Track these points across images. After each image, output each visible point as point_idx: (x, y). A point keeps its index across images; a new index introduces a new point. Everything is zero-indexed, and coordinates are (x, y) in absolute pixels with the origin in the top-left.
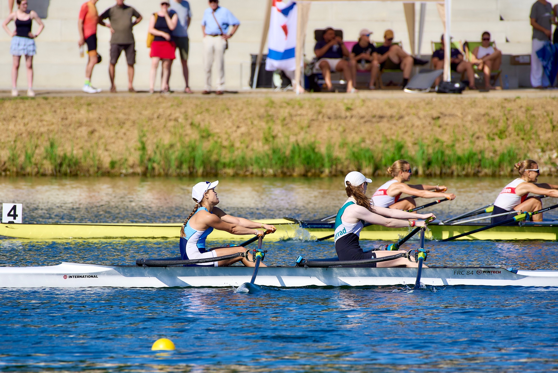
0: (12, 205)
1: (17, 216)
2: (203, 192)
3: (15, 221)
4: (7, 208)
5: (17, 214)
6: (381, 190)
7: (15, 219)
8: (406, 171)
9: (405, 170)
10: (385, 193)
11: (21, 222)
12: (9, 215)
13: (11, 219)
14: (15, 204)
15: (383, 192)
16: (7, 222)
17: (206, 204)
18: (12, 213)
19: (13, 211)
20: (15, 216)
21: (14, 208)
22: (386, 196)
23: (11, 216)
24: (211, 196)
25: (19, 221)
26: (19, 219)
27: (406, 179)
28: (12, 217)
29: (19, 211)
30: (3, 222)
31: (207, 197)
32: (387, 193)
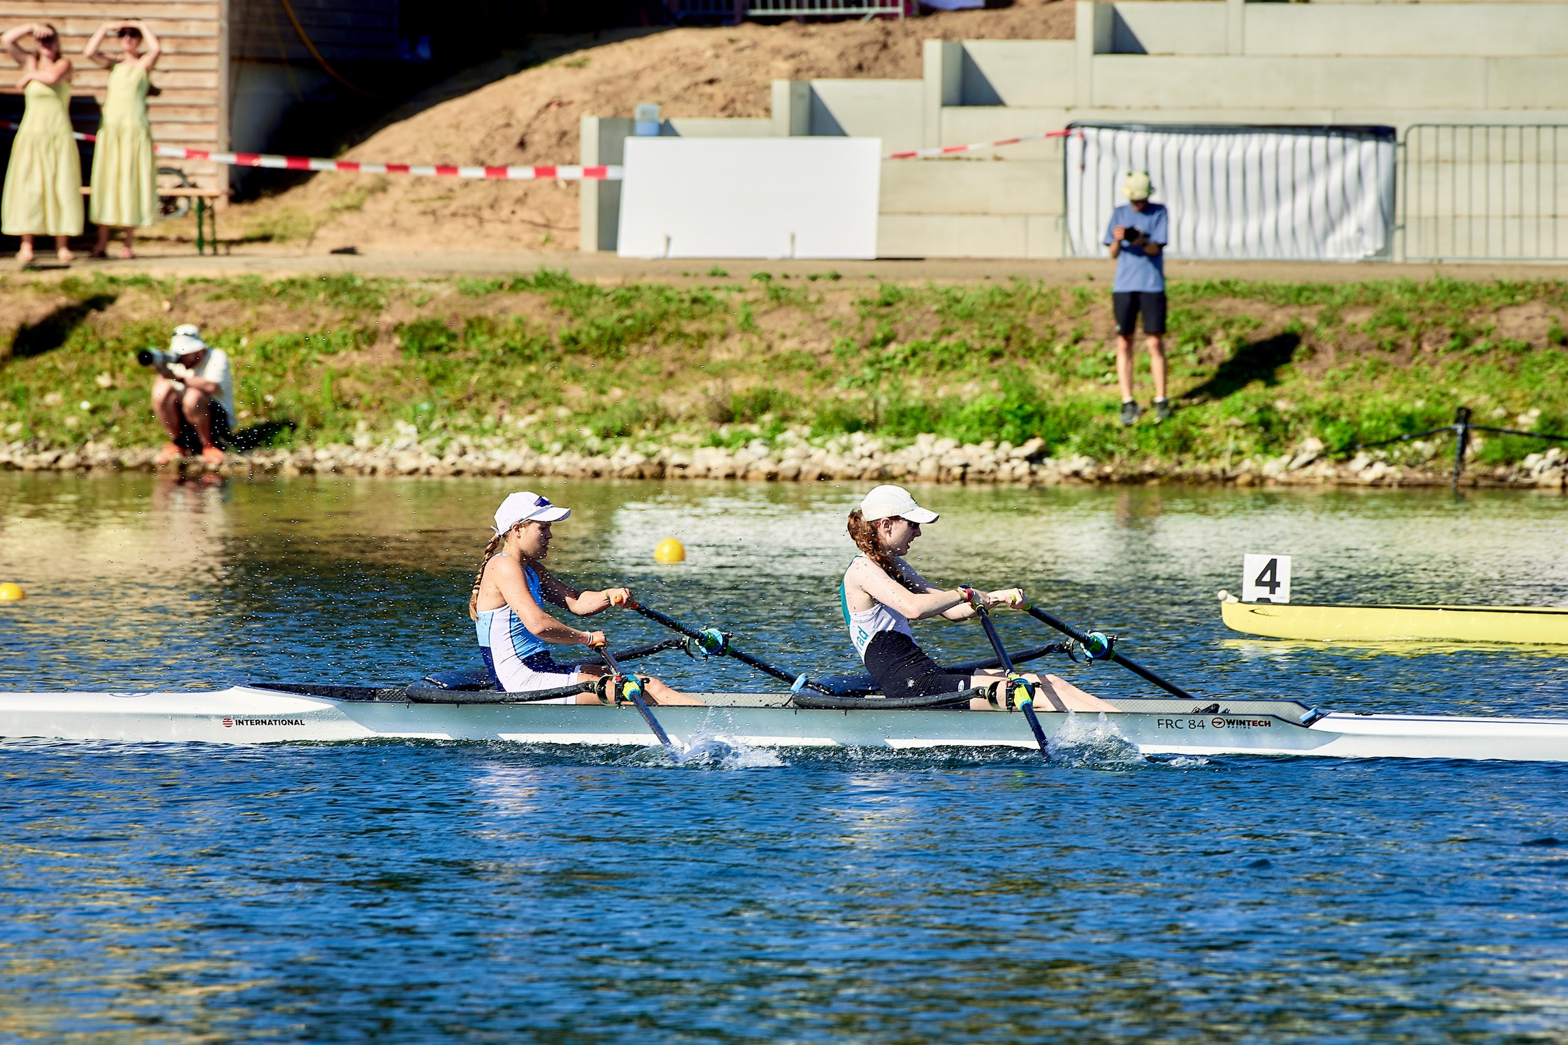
0: (1265, 560)
1: (1278, 584)
3: (1273, 598)
4: (1254, 565)
5: (1278, 580)
7: (1272, 592)
11: (1287, 602)
12: (1259, 582)
13: (1264, 592)
14: (1273, 557)
16: (1255, 600)
18: (1267, 578)
19: (1269, 574)
20: (1273, 585)
21: (1272, 565)
23: (1265, 584)
24: (529, 536)
25: (1282, 598)
26: (1283, 593)
28: (1268, 589)
29: (1284, 575)
30: (1244, 599)
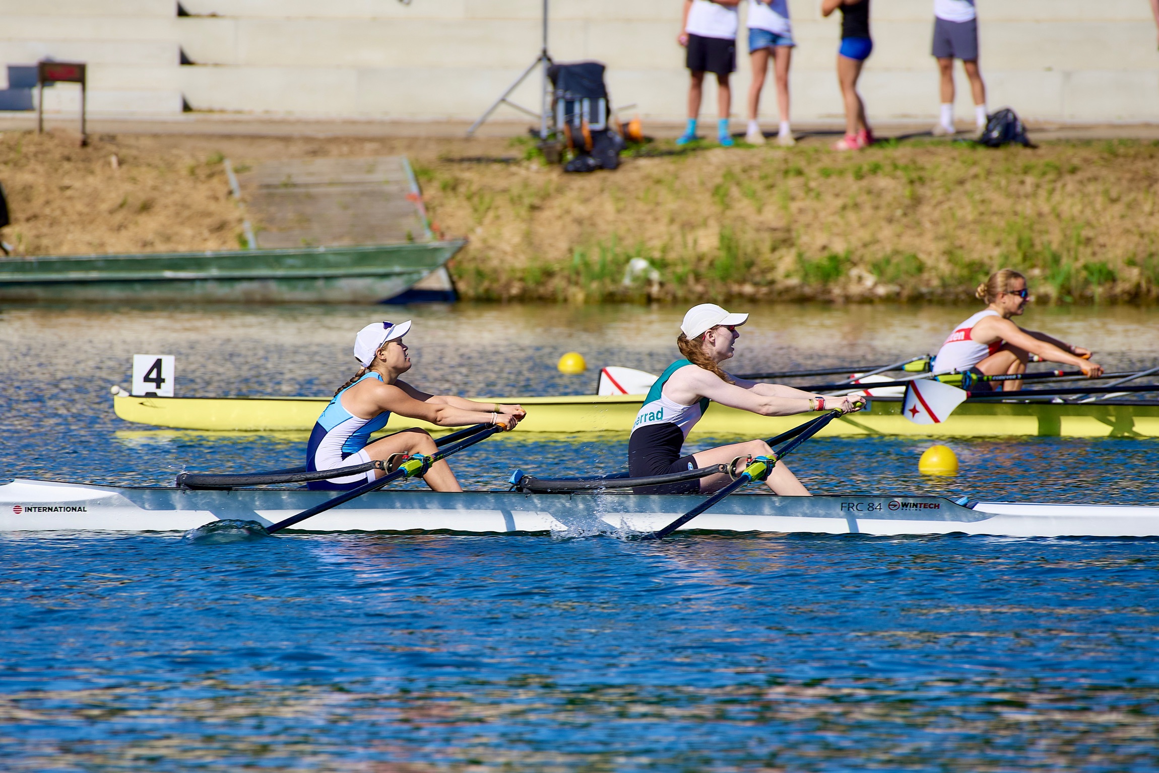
0: (152, 360)
1: (163, 381)
2: (375, 347)
3: (159, 392)
4: (142, 364)
5: (163, 376)
6: (959, 331)
7: (158, 387)
8: (1013, 293)
9: (1010, 290)
10: (967, 337)
11: (172, 395)
12: (147, 379)
13: (151, 387)
14: (159, 357)
15: (963, 333)
16: (143, 394)
17: (382, 369)
18: (153, 375)
19: (155, 371)
20: (159, 381)
21: (158, 364)
22: (968, 342)
23: (152, 380)
24: (393, 355)
25: (167, 392)
26: (168, 388)
27: (1013, 310)
28: (154, 385)
29: (168, 372)
30: (134, 393)
31: (383, 357)
32: (972, 335)
